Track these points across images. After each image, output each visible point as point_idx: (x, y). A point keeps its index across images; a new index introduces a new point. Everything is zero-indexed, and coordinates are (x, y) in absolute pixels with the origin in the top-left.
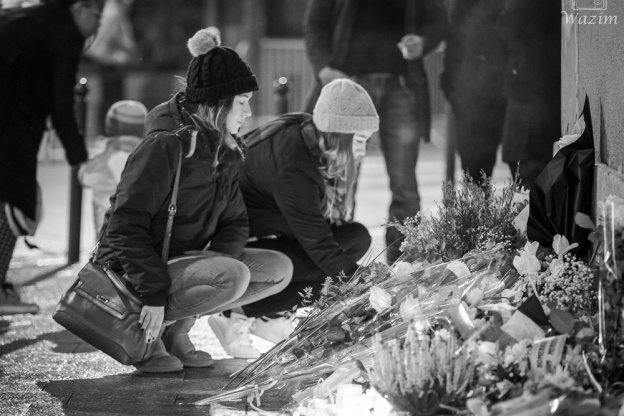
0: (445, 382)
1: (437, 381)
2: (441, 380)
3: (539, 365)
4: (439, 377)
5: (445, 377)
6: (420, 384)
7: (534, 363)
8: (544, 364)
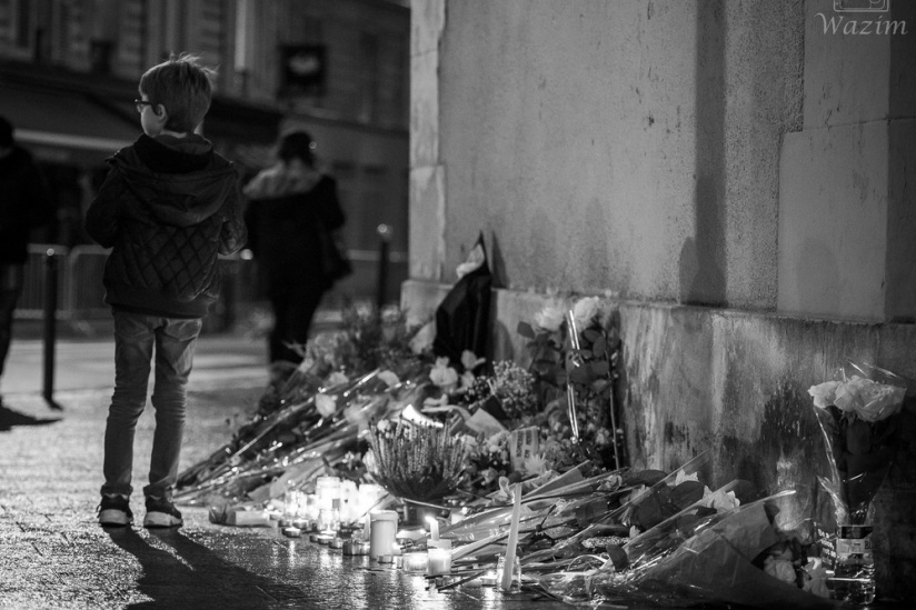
0: (442, 469)
1: (434, 468)
2: (438, 467)
3: (519, 455)
4: (436, 463)
5: (441, 464)
6: (420, 469)
7: (514, 453)
8: (523, 452)
